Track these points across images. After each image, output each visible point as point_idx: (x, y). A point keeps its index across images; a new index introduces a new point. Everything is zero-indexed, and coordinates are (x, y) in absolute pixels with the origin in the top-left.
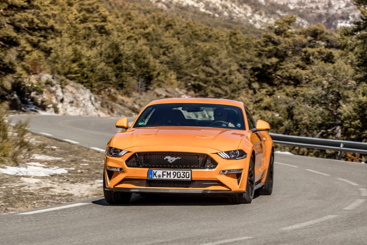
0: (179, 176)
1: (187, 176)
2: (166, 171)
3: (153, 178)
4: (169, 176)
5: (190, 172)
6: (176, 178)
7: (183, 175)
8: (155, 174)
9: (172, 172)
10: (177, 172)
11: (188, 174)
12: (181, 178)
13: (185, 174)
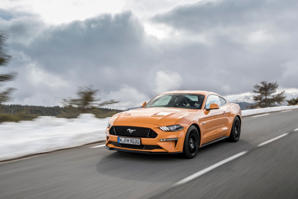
0: (133, 142)
1: (138, 143)
2: (127, 139)
3: (120, 142)
4: (128, 142)
5: (139, 140)
6: (132, 143)
7: (136, 141)
8: (121, 140)
9: (130, 139)
10: (132, 139)
11: (138, 141)
12: (134, 144)
13: (137, 141)
